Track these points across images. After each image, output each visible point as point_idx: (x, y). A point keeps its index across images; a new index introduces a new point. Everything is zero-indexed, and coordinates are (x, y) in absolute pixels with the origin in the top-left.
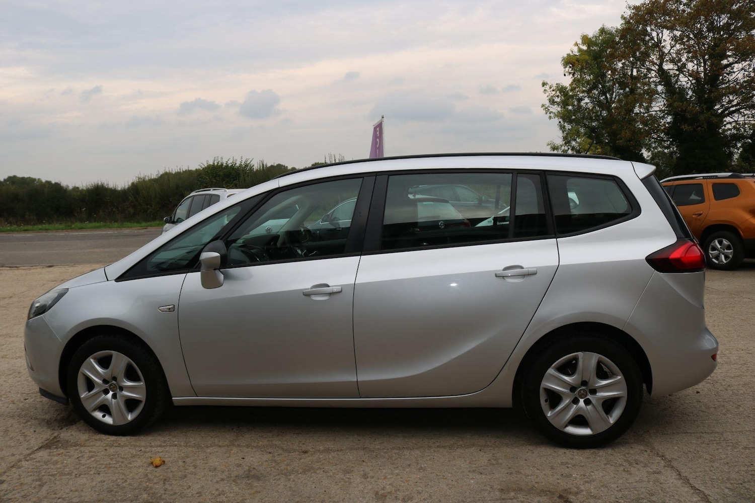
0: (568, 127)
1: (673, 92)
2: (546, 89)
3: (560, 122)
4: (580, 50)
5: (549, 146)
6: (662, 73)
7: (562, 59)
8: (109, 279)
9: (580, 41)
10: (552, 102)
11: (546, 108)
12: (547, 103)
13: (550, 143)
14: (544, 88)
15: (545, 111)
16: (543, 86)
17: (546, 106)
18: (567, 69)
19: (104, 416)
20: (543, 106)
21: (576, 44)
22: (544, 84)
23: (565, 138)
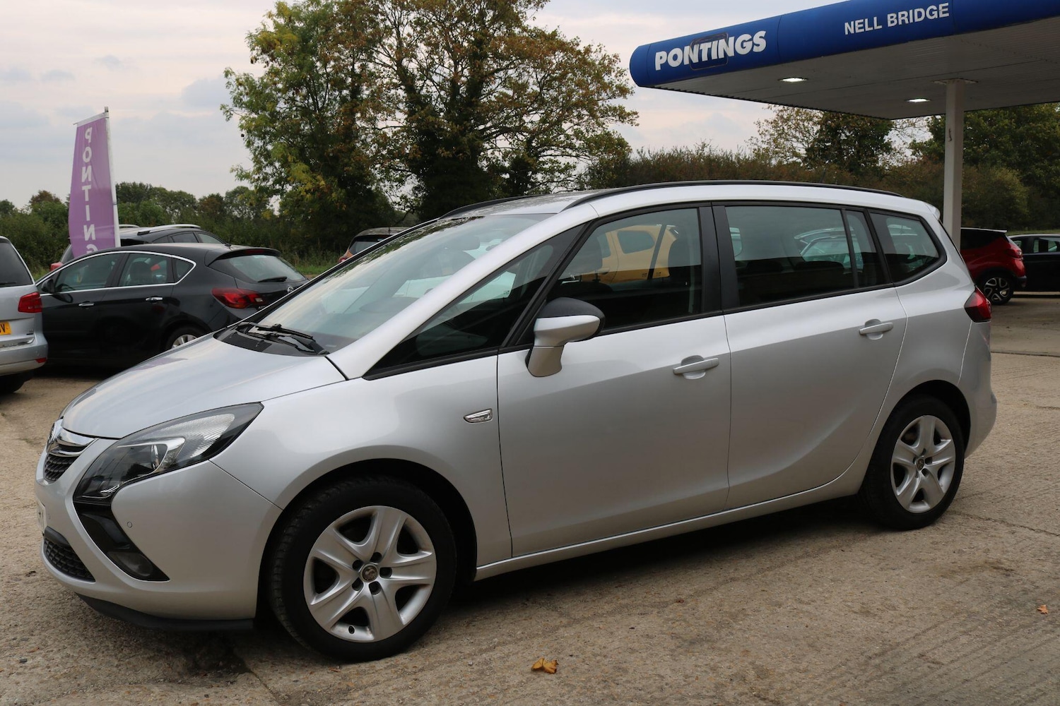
0: (258, 143)
1: (416, 102)
2: (230, 80)
3: (243, 136)
4: (277, 25)
5: (235, 173)
6: (402, 73)
7: (247, 36)
8: (349, 377)
9: (275, 11)
10: (238, 101)
11: (227, 111)
12: (229, 103)
13: (235, 167)
14: (226, 80)
15: (225, 117)
16: (226, 76)
17: (228, 108)
18: (255, 53)
19: (351, 631)
20: (223, 107)
21: (270, 16)
22: (227, 73)
23: (256, 160)
